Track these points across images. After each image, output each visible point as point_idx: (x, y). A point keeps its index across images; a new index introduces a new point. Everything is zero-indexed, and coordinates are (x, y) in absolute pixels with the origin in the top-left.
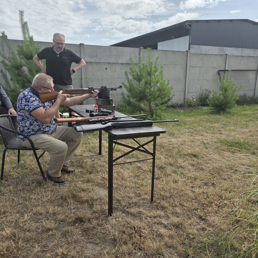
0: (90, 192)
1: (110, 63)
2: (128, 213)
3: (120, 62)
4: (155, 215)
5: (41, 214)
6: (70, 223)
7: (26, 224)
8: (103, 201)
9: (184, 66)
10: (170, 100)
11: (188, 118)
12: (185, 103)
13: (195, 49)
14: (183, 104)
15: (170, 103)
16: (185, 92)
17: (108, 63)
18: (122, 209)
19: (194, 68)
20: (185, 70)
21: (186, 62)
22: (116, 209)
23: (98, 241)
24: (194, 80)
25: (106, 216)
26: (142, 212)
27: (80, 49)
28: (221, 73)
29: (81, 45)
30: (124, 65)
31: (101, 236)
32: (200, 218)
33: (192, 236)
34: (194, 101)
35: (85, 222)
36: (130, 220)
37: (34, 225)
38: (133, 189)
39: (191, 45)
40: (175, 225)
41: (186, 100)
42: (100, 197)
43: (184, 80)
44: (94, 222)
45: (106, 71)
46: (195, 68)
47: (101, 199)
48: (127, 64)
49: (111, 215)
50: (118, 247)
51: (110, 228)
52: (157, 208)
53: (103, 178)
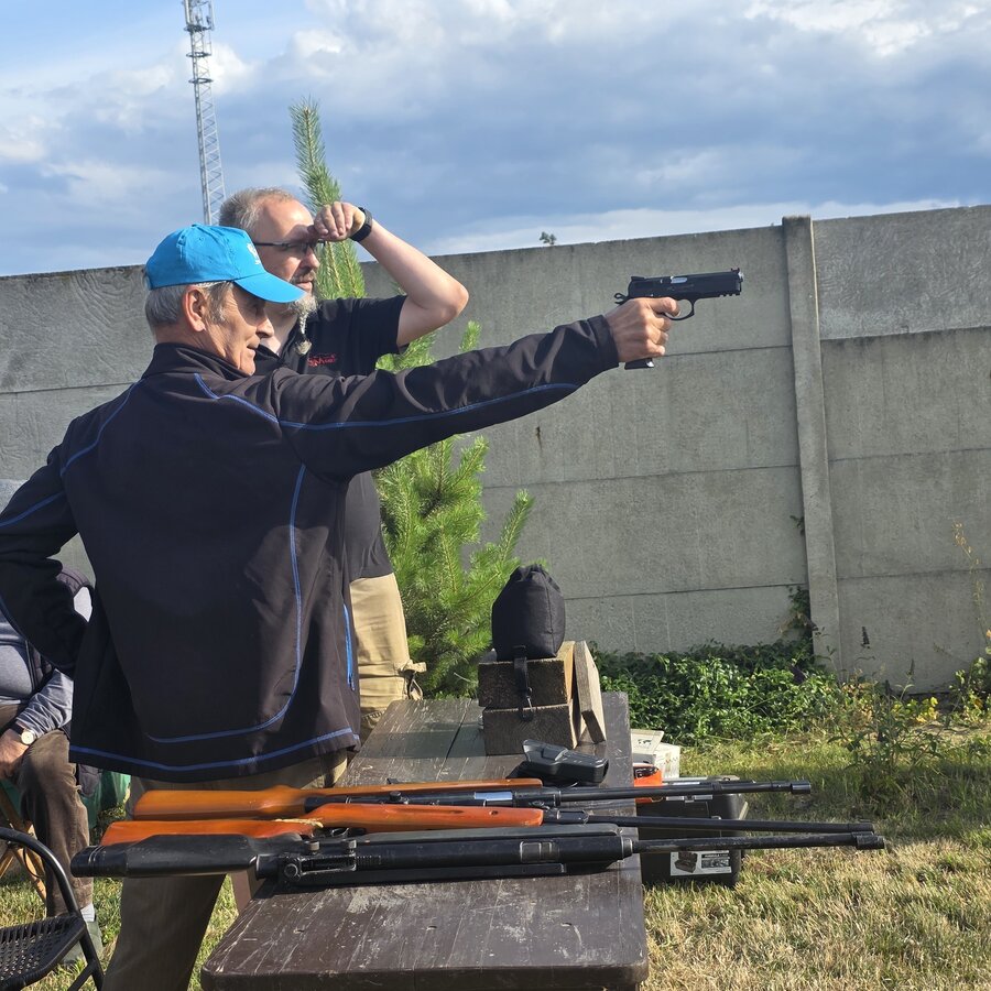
27: (785, 256)
29: (792, 229)
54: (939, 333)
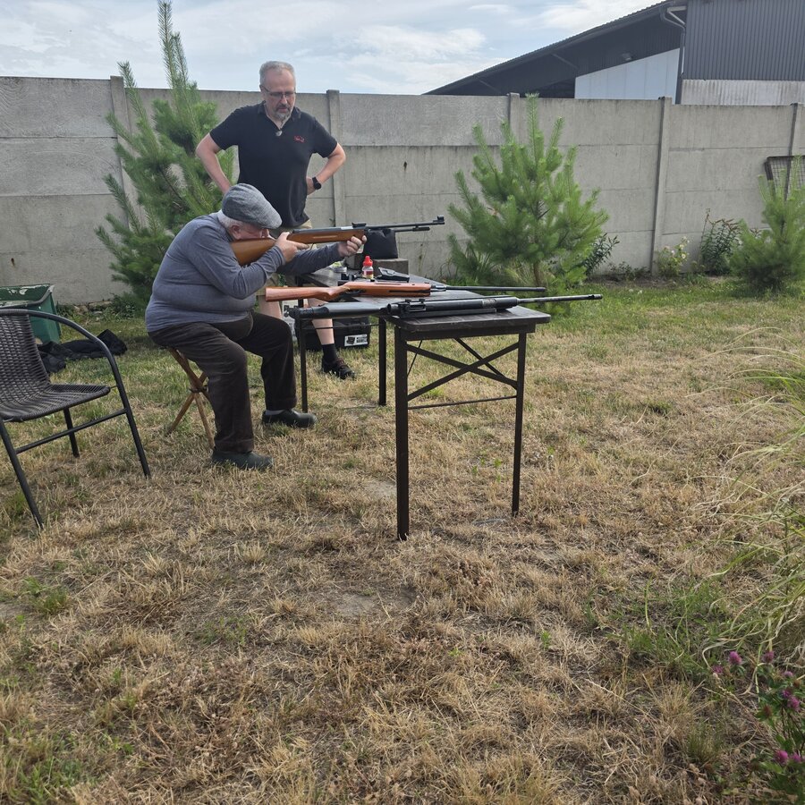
0: (352, 488)
1: (417, 147)
2: (450, 535)
3: (447, 141)
4: (521, 542)
5: (230, 533)
6: (301, 551)
7: (195, 552)
8: (384, 509)
9: (653, 148)
10: (604, 258)
11: (654, 311)
12: (655, 267)
13: (699, 90)
14: (647, 270)
15: (603, 267)
16: (653, 231)
17: (411, 147)
18: (435, 527)
19: (683, 153)
20: (655, 161)
21: (657, 135)
22: (420, 527)
23: (369, 589)
24: (683, 191)
25: (393, 541)
26: (485, 533)
27: (329, 108)
28: (774, 166)
29: (331, 95)
30: (459, 151)
31: (377, 580)
32: (644, 552)
33: (611, 588)
34: (682, 261)
35: (338, 551)
36: (453, 549)
37: (214, 554)
38: (466, 486)
39: (684, 81)
40: (572, 563)
41: (655, 258)
42: (379, 501)
43: (650, 193)
44: (362, 552)
45: (405, 173)
46: (687, 153)
47: (380, 504)
48: (468, 147)
49: (404, 539)
50: (418, 602)
51: (400, 564)
52: (528, 527)
53: (389, 459)
54: (386, 147)
